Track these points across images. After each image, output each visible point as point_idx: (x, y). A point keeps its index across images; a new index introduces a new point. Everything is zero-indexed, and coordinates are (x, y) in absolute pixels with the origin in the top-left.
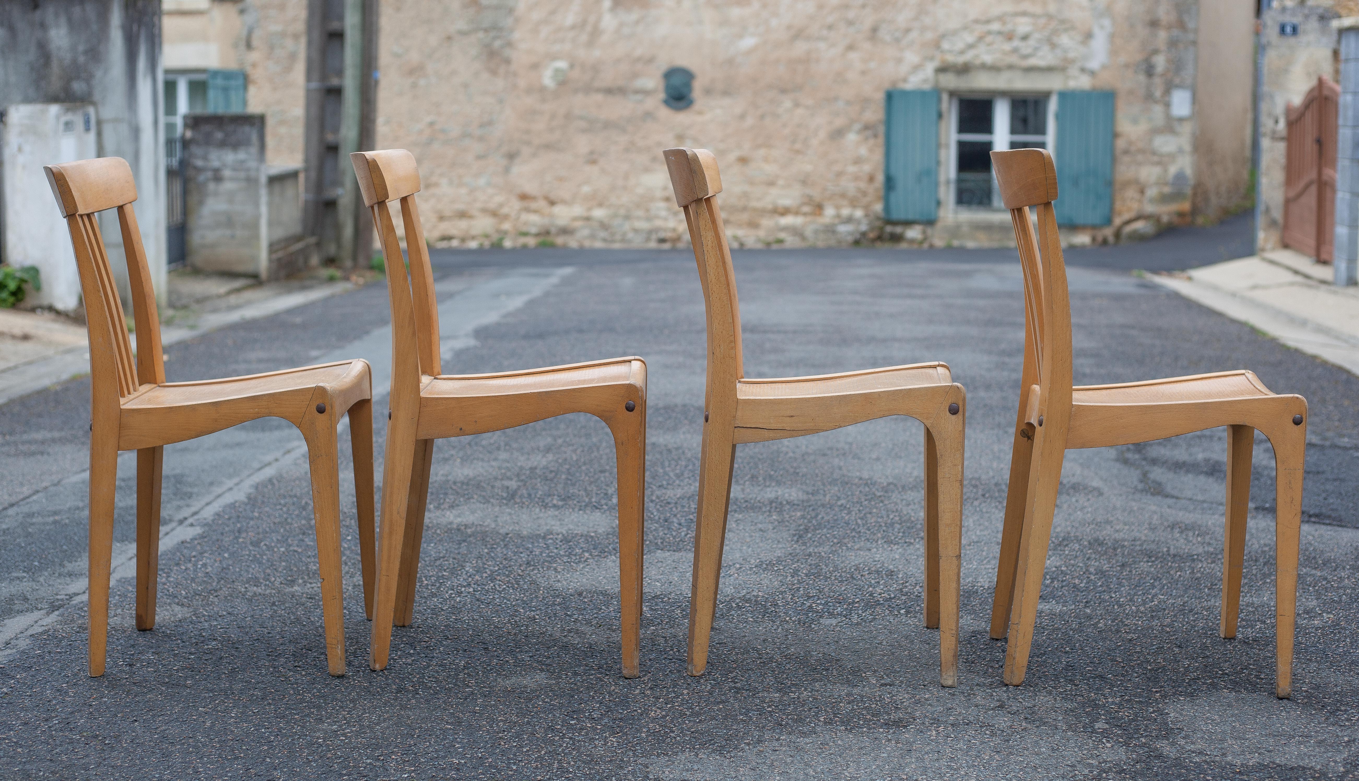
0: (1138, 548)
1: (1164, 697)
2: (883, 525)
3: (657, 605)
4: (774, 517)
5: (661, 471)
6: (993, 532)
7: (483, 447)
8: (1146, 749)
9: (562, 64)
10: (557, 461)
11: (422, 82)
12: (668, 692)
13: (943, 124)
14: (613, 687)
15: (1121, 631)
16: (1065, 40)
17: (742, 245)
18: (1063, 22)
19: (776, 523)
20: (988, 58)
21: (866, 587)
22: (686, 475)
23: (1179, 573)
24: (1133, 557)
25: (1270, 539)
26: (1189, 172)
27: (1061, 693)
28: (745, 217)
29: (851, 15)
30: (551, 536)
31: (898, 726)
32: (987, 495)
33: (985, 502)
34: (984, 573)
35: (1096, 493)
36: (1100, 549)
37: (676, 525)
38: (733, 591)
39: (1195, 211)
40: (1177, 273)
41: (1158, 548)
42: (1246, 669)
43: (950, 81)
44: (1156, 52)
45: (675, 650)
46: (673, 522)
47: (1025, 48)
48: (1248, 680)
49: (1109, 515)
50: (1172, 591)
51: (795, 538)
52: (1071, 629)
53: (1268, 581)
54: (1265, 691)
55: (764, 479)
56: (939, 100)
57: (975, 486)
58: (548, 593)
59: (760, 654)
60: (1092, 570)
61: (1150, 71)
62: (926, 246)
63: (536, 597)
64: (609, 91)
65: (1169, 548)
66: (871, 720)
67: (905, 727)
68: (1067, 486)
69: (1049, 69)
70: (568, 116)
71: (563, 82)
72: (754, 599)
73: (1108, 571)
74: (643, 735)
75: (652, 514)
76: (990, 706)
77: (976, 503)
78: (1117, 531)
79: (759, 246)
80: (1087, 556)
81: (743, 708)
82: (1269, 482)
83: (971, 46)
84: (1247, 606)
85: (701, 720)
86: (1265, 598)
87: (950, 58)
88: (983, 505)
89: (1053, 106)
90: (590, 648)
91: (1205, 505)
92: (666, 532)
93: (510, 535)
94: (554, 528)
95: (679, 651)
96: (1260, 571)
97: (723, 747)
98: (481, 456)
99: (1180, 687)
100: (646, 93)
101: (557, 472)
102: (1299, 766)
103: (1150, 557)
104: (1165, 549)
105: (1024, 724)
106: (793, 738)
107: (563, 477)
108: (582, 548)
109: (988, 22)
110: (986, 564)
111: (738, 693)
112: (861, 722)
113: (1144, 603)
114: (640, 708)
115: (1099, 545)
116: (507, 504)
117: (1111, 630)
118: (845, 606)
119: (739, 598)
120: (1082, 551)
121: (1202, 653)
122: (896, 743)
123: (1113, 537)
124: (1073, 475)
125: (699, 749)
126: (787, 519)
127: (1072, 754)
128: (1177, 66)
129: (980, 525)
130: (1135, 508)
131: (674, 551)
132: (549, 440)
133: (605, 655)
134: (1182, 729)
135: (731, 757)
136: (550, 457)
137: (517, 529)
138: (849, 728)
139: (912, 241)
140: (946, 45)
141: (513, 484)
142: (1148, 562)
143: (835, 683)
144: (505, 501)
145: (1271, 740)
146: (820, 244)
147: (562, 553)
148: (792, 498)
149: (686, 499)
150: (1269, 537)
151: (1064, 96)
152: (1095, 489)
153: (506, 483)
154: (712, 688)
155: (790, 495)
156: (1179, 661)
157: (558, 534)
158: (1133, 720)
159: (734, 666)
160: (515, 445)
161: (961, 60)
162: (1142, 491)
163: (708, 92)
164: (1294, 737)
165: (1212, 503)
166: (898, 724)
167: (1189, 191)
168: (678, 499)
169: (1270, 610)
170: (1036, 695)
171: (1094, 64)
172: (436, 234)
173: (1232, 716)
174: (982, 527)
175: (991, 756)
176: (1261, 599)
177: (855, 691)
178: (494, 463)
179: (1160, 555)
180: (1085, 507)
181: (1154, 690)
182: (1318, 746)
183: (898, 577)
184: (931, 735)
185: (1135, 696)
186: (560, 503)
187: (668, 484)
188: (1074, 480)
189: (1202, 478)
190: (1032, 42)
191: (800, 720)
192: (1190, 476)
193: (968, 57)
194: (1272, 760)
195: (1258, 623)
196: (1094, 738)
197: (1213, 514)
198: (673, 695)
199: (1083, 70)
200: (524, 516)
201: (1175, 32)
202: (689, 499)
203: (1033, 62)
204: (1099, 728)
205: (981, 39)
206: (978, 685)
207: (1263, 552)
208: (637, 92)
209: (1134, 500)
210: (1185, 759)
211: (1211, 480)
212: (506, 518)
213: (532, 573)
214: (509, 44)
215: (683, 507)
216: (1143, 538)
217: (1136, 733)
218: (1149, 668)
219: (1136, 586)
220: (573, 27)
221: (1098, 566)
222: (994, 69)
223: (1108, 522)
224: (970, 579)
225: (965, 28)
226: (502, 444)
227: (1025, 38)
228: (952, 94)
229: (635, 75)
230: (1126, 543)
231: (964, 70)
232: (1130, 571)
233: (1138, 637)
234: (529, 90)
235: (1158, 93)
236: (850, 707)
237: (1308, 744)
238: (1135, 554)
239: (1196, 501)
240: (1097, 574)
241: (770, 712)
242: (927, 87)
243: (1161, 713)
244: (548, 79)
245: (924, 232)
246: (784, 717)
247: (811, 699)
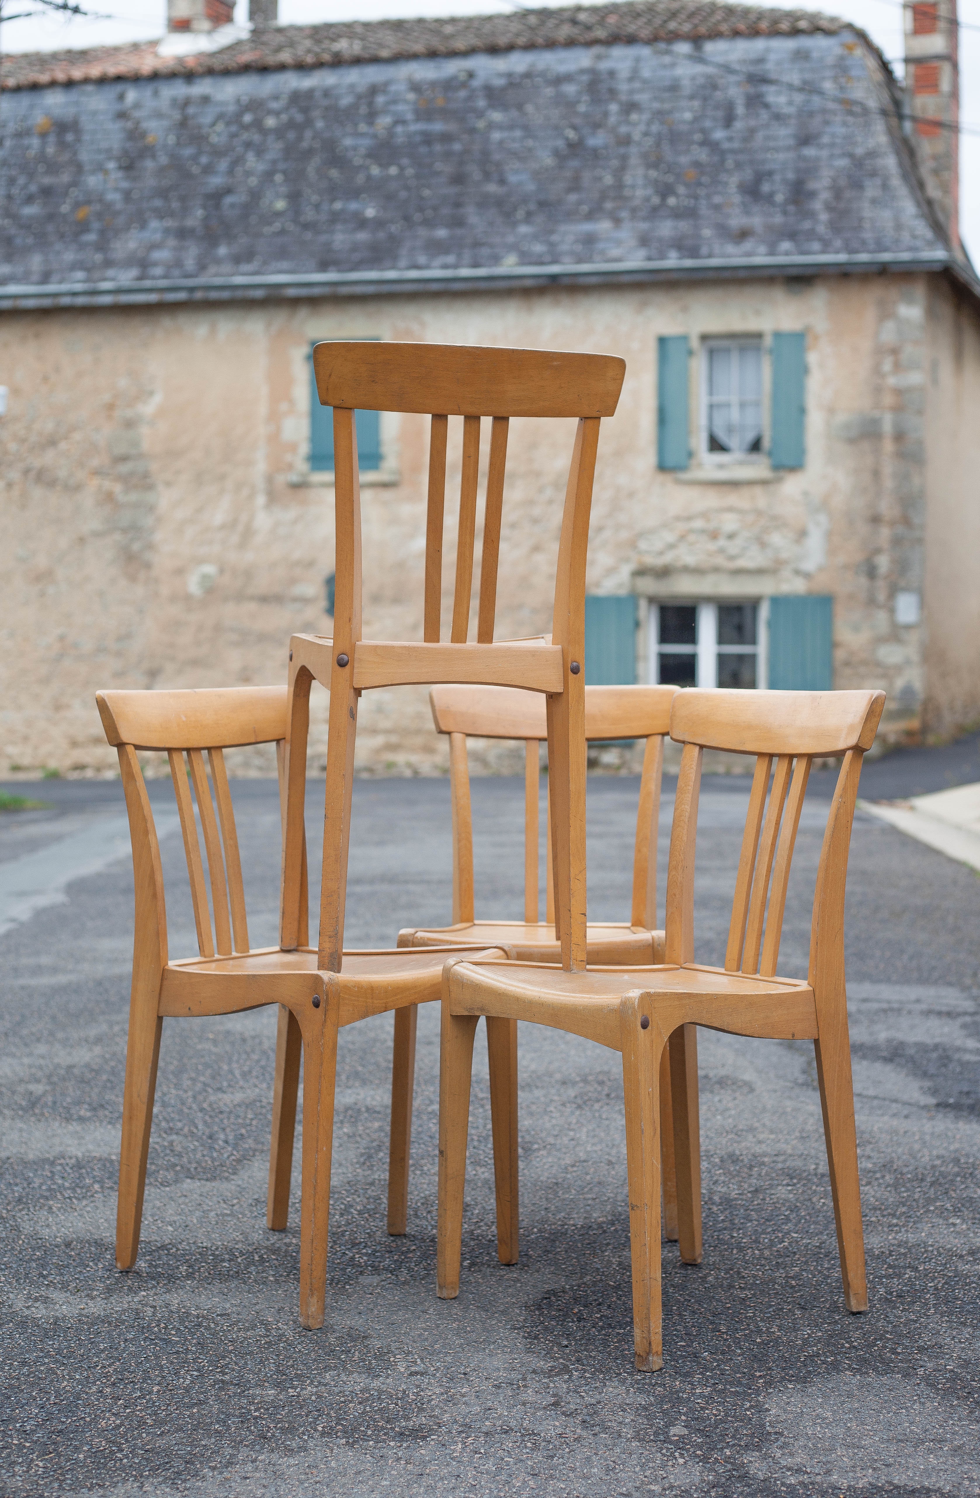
0: (780, 1166)
1: (769, 1384)
2: (475, 1138)
3: (159, 1259)
4: (345, 1130)
5: (226, 1067)
6: (607, 1146)
7: (21, 1038)
8: (729, 1466)
9: (209, 569)
10: (103, 1057)
11: (51, 590)
12: (134, 1390)
13: (641, 635)
14: (66, 1383)
15: (734, 1287)
16: (776, 539)
17: (416, 772)
18: (774, 518)
19: (345, 1138)
20: (690, 560)
21: (430, 1228)
22: (254, 1073)
23: (823, 1201)
24: (772, 1179)
25: (946, 1148)
26: (918, 685)
27: (637, 1382)
28: (419, 741)
29: (537, 511)
30: (62, 1161)
31: (416, 1438)
32: (613, 1095)
33: (607, 1104)
34: (582, 1205)
35: (745, 1090)
36: (732, 1169)
37: (221, 1143)
38: (261, 1237)
39: (925, 729)
40: (898, 801)
41: (805, 1165)
42: (881, 1339)
43: (649, 586)
44: (878, 551)
45: (163, 1325)
46: (218, 1139)
47: (733, 548)
48: (880, 1355)
49: (755, 1120)
50: (809, 1226)
51: (362, 1160)
52: (672, 1285)
53: (932, 1208)
54: (898, 1373)
55: (348, 1078)
56: (636, 607)
57: (601, 1083)
58: (28, 1243)
59: (267, 1330)
60: (716, 1198)
61: (871, 572)
62: (623, 772)
63: (13, 1249)
64: (264, 599)
65: (817, 1164)
66: (383, 1428)
67: (424, 1438)
68: (714, 1080)
69: (759, 572)
70: (218, 628)
71: (211, 590)
72: (284, 1248)
73: (736, 1199)
74: (81, 1456)
75: (197, 1128)
76: (541, 1404)
77: (597, 1106)
78: (760, 1142)
79: (436, 774)
80: (715, 1179)
81: (222, 1413)
82: (958, 1069)
83: (671, 546)
84: (899, 1246)
85: (163, 1432)
86: (923, 1234)
87: (651, 560)
88: (605, 1108)
89: (764, 612)
90: (55, 1324)
91: (876, 1103)
92: (205, 1153)
93: (11, 1160)
94: (69, 1149)
95: (166, 1328)
96: (924, 1194)
97: (179, 1473)
98: (14, 1050)
99: (791, 1369)
100: (305, 601)
101: (97, 1072)
102: (922, 1487)
103: (792, 1178)
104: (813, 1167)
105: (578, 1431)
106: (274, 1457)
107: (105, 1077)
108: (94, 1177)
109: (689, 519)
110: (587, 1193)
111: (221, 1389)
112: (370, 1432)
113: (772, 1244)
114: (90, 1414)
115: (733, 1162)
116: (22, 1117)
117: (721, 1286)
118: (396, 1257)
119: (266, 1248)
120: (710, 1172)
121: (829, 1316)
122: (407, 1463)
123: (753, 1151)
124: (723, 1066)
125: (148, 1477)
126: (361, 1132)
127: (630, 1477)
128: (902, 566)
129: (594, 1136)
130: (789, 1110)
131: (207, 1180)
132: (104, 1027)
133: (71, 1334)
134: (781, 1434)
135: (186, 1489)
136: (98, 1050)
137: (22, 1151)
138: (351, 1441)
139: (608, 766)
140: (643, 545)
141: (38, 1089)
142: (788, 1185)
143: (352, 1373)
144: (20, 1113)
145: (893, 1448)
146: (506, 771)
147: (67, 1184)
148: (374, 1103)
149: (244, 1107)
150: (945, 1145)
151: (776, 601)
152: (746, 1084)
153: (32, 1087)
154: (192, 1382)
155: (373, 1099)
156: (798, 1330)
157: (71, 1158)
158: (722, 1421)
159: (231, 1348)
160: (60, 1035)
161: (660, 562)
162: (803, 1085)
163: (376, 599)
164: (923, 1443)
165: (884, 1099)
166: (418, 1434)
167: (918, 707)
168: (235, 1106)
169: (926, 1251)
170: (605, 1385)
171: (809, 565)
172: (68, 762)
173: (850, 1411)
174: (596, 1140)
175: (524, 1482)
176: (918, 1235)
177: (376, 1384)
178: (26, 1061)
179: (805, 1174)
180: (727, 1109)
181: (758, 1374)
182: (952, 1455)
183: (472, 1214)
184: (454, 1451)
185: (731, 1384)
186: (88, 1114)
187: (230, 1086)
188: (723, 1072)
189: (878, 1065)
190: (739, 542)
191: (290, 1430)
192: (865, 1063)
193: (667, 559)
194: (889, 1478)
195: (908, 1271)
196: (664, 1451)
197: (883, 1115)
198: (139, 1394)
199: (797, 572)
200: (37, 1134)
201: (900, 529)
202: (247, 1106)
203: (742, 563)
204: (675, 1435)
205: (682, 538)
206: (534, 1372)
207: (933, 1167)
208: (296, 599)
209: (790, 1098)
210: (776, 1479)
211: (889, 1068)
212: (15, 1136)
213: (19, 1215)
214: (150, 547)
215: (238, 1117)
216: (789, 1151)
217: (721, 1441)
218: (758, 1340)
219: (767, 1220)
220: (223, 527)
221: (725, 1193)
222: (697, 571)
223: (751, 1130)
224: (563, 1214)
225: (665, 525)
226: (45, 1033)
227: (731, 536)
228: (651, 600)
229: (293, 581)
230: (766, 1159)
231: (664, 573)
232: (764, 1199)
233: (754, 1295)
234: (173, 599)
235: (881, 597)
236: (360, 1408)
237: (940, 1453)
238: (774, 1175)
239: (866, 1097)
240: (721, 1204)
241: (256, 1418)
242: (623, 592)
243: (760, 1409)
244: (193, 585)
245: (621, 757)
246: (272, 1426)
247: (313, 1398)
